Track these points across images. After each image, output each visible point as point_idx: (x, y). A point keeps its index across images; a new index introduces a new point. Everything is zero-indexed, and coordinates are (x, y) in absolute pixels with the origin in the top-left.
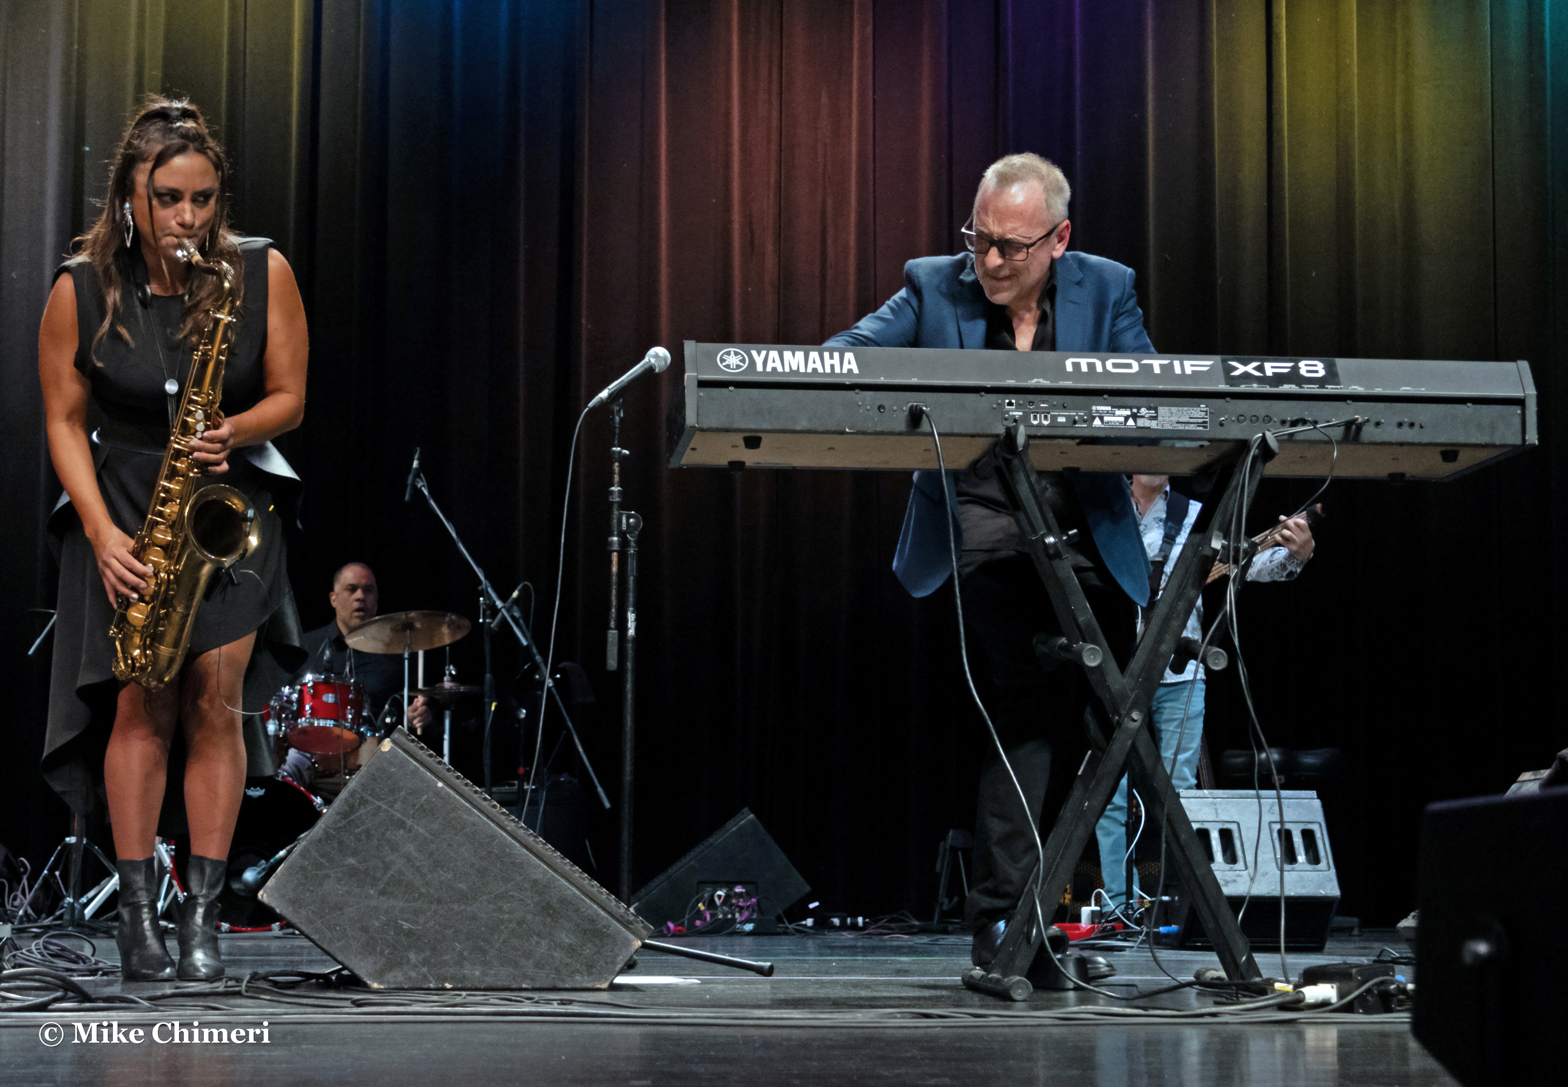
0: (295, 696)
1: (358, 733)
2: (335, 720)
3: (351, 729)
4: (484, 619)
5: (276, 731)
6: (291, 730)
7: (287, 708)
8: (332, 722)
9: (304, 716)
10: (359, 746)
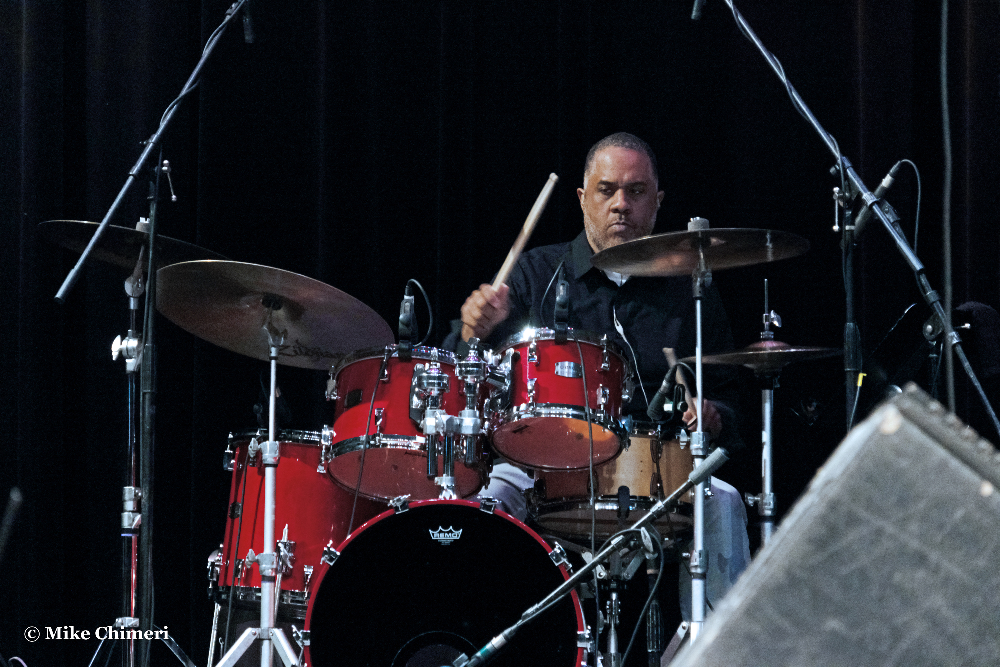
0: (506, 367)
1: (616, 429)
2: (575, 408)
3: (603, 425)
4: (840, 225)
5: (475, 427)
6: (500, 425)
7: (494, 388)
8: (571, 411)
9: (526, 402)
10: (619, 452)
